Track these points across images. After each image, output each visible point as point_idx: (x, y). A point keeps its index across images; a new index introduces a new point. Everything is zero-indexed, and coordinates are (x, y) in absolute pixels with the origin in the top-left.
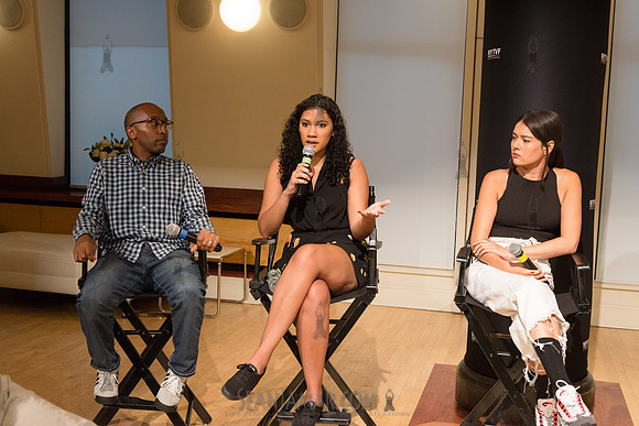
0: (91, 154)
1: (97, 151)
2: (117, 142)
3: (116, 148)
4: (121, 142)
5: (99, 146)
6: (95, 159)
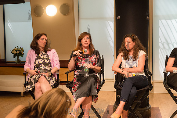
0: (12, 52)
1: (13, 51)
2: (19, 48)
3: (19, 50)
4: (20, 48)
5: (14, 50)
6: (13, 53)
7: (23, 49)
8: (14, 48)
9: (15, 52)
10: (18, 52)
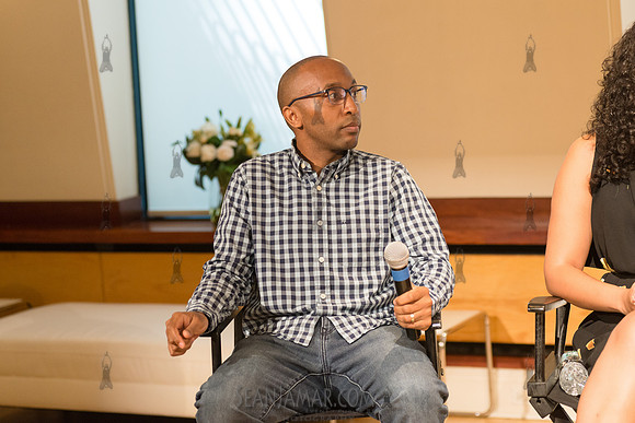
0: (185, 152)
1: (195, 145)
2: (230, 125)
3: (230, 137)
4: (239, 126)
5: (197, 136)
6: (194, 160)
7: (257, 129)
8: (199, 125)
9: (209, 153)
10: (226, 151)
